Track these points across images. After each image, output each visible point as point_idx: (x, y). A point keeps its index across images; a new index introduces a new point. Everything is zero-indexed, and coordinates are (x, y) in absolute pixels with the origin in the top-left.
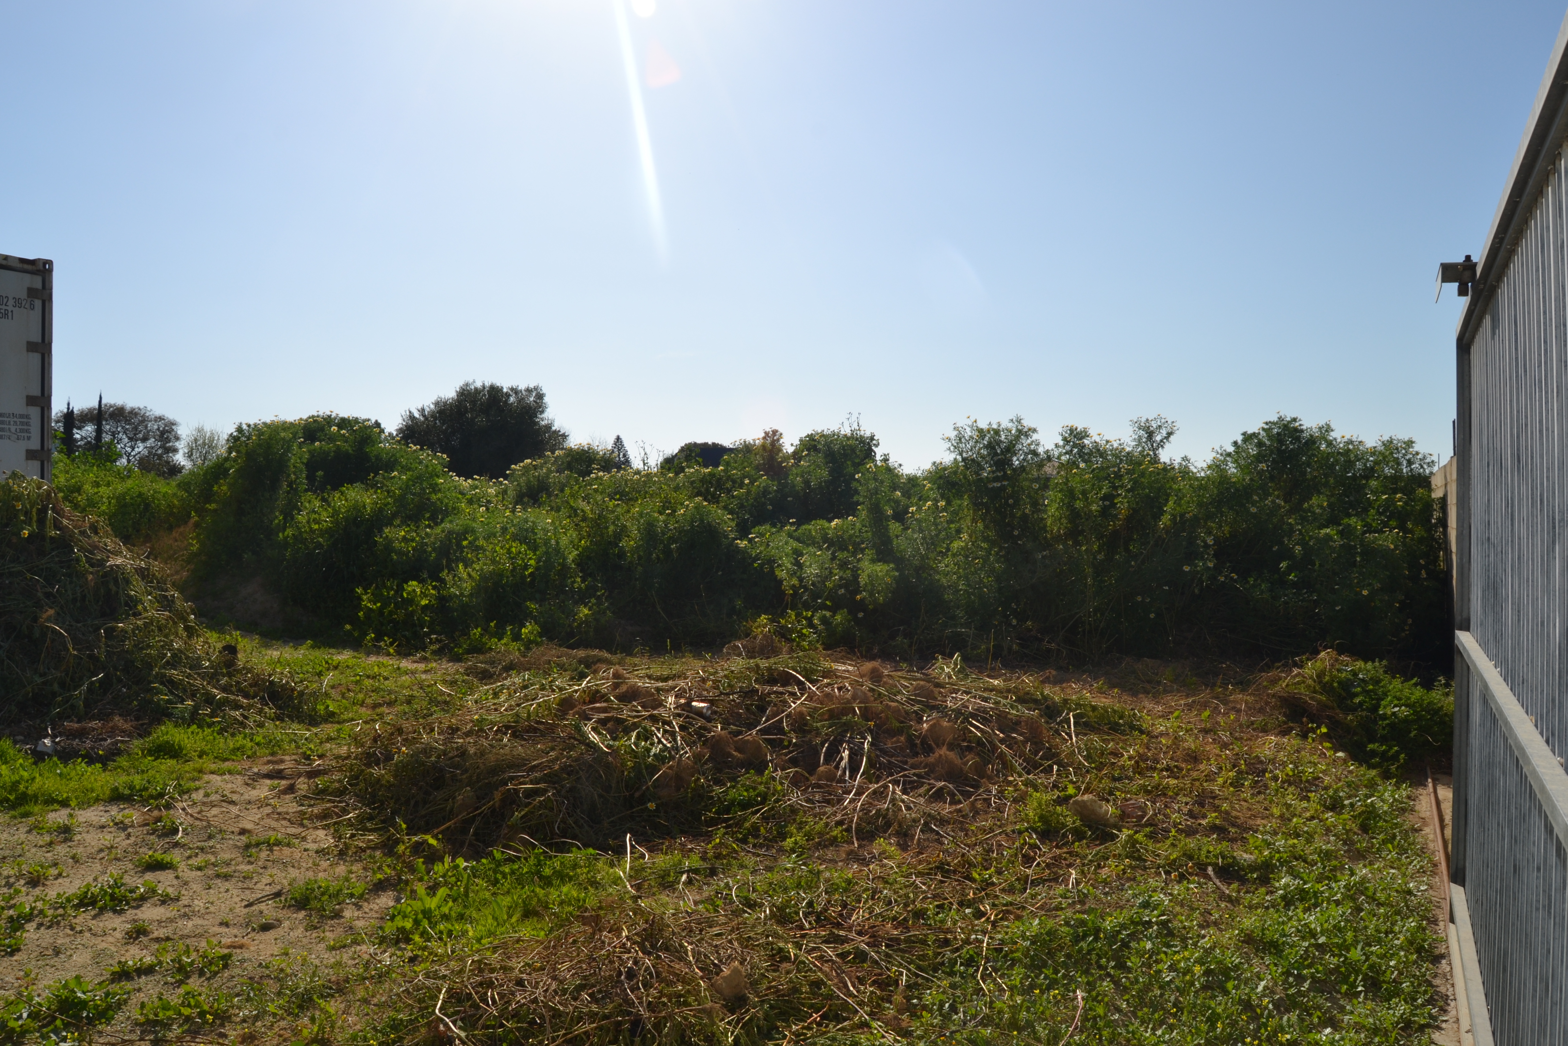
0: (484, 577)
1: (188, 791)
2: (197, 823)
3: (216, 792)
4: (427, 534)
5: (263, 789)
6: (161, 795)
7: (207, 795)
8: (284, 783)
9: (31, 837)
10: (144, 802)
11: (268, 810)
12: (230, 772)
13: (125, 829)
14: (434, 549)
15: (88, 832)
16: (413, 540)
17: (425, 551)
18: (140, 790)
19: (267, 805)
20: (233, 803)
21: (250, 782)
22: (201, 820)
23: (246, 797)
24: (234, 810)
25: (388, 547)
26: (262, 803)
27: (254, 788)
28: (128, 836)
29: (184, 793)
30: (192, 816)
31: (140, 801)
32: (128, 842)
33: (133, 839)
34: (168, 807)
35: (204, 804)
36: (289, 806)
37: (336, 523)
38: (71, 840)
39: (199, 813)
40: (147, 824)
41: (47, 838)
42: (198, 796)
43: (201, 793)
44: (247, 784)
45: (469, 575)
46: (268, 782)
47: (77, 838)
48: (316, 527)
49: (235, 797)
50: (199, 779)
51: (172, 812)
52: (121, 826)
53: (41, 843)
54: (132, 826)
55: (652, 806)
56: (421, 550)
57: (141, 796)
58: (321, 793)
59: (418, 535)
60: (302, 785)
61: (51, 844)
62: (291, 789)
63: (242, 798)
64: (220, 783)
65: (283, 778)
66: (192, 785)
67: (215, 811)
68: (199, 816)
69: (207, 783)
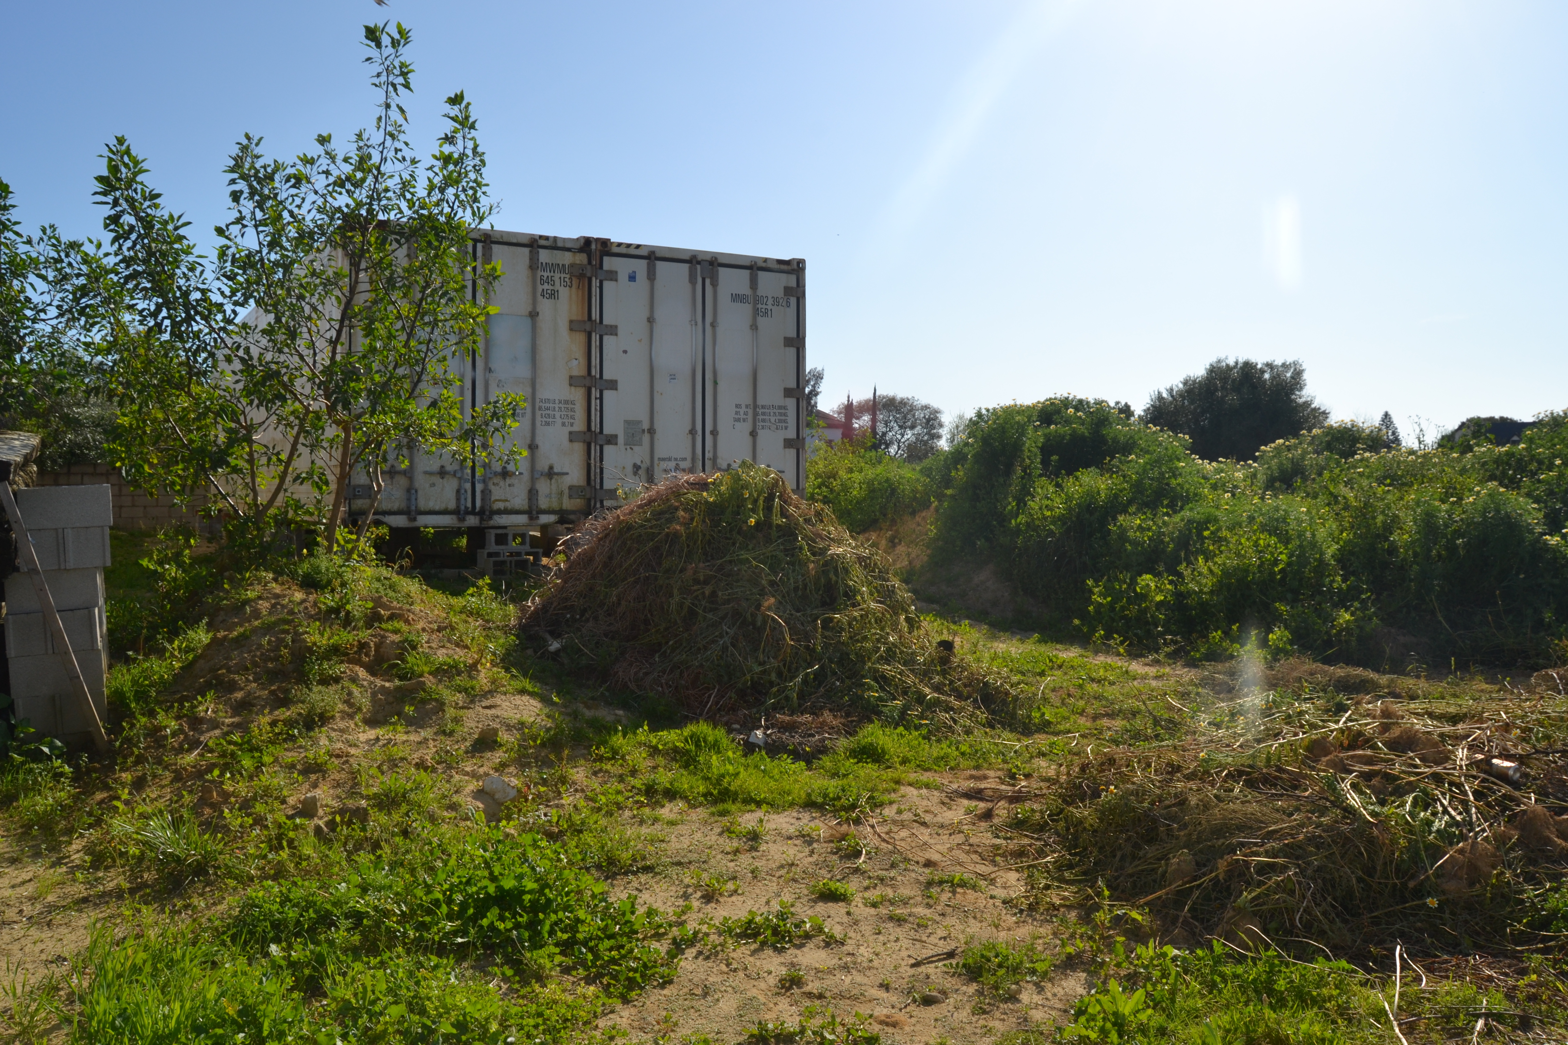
0: (1226, 573)
1: (881, 805)
2: (884, 845)
3: (910, 810)
4: (1164, 523)
5: (957, 813)
6: (853, 807)
7: (899, 812)
8: (982, 805)
9: (721, 841)
10: (835, 812)
11: (959, 839)
12: (927, 786)
13: (810, 843)
14: (1172, 540)
15: (775, 842)
16: (1149, 529)
17: (1162, 542)
18: (834, 799)
19: (960, 832)
20: (924, 824)
21: (947, 800)
22: (888, 843)
23: (939, 819)
24: (924, 834)
25: (1122, 536)
26: (955, 829)
27: (950, 809)
28: (812, 852)
29: (876, 806)
30: (879, 836)
31: (831, 812)
32: (810, 859)
33: (815, 856)
34: (857, 822)
35: (894, 822)
36: (984, 838)
37: (1070, 509)
38: (756, 850)
39: (887, 833)
40: (832, 841)
41: (735, 844)
42: (889, 812)
43: (895, 807)
44: (943, 803)
45: (1210, 571)
46: (965, 802)
47: (763, 847)
48: (1049, 513)
49: (928, 818)
50: (894, 791)
51: (861, 828)
52: (807, 839)
53: (728, 849)
54: (818, 841)
55: (1432, 902)
56: (1158, 540)
57: (834, 806)
58: (1019, 824)
59: (1155, 523)
60: (1002, 810)
61: (736, 852)
62: (988, 815)
63: (935, 820)
64: (915, 799)
65: (981, 799)
66: (886, 798)
67: (904, 833)
68: (886, 837)
69: (903, 796)
